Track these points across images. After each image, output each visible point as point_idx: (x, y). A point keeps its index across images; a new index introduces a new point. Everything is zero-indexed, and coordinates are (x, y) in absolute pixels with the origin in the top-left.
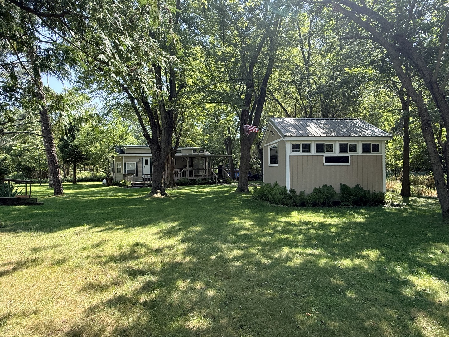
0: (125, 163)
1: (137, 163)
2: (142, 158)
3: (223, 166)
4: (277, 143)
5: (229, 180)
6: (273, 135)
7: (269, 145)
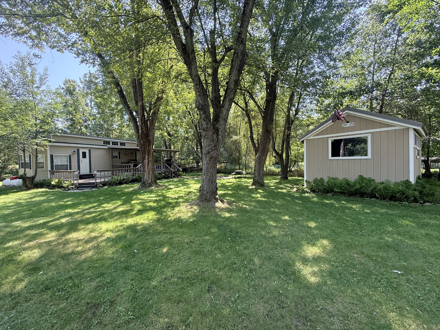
0: (52, 156)
1: (70, 156)
2: (78, 150)
3: (172, 161)
4: (367, 133)
5: (180, 174)
6: (347, 126)
7: (332, 137)
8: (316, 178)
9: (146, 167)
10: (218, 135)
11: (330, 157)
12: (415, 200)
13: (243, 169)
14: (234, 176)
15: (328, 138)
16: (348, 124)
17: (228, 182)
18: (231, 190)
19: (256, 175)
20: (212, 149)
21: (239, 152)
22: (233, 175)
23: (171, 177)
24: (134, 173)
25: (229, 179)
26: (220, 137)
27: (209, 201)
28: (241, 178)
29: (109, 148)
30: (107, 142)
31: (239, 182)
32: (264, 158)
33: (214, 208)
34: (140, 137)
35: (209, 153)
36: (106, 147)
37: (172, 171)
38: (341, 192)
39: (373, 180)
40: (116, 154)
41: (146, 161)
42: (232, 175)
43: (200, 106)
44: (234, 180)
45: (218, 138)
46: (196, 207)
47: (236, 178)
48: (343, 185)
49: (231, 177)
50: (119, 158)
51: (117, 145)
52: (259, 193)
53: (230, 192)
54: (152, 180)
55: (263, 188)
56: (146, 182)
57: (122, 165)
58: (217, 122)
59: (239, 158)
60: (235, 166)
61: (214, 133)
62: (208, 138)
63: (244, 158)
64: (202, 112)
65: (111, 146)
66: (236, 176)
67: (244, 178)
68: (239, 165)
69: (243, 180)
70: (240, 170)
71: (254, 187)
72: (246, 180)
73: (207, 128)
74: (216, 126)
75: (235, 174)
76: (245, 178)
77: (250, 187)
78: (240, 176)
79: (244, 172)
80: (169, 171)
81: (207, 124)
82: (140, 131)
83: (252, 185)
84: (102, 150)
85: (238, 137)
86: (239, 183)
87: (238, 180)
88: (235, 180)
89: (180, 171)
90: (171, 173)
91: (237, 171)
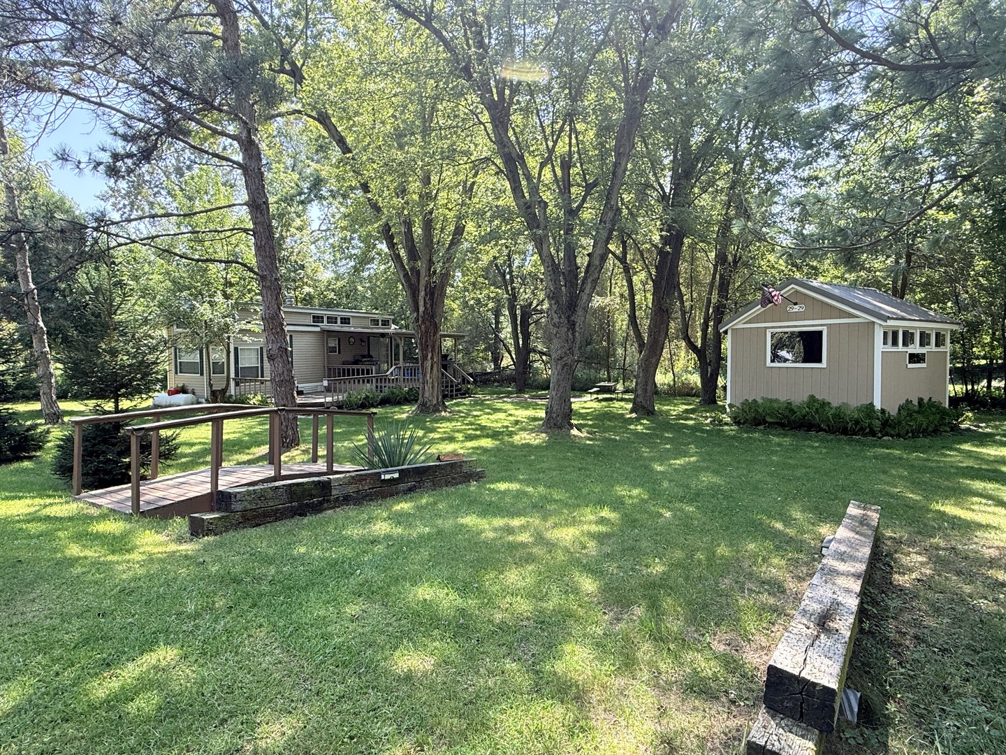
0: (236, 351)
1: (262, 349)
3: (449, 358)
4: (822, 325)
5: (469, 389)
6: (794, 310)
7: (773, 327)
8: (746, 400)
9: (428, 375)
10: (574, 331)
11: (769, 364)
12: (873, 433)
13: (617, 381)
14: (595, 396)
15: (766, 328)
16: (796, 307)
17: (583, 408)
18: (591, 420)
19: (639, 392)
20: (565, 353)
21: (608, 337)
22: (594, 393)
23: (452, 396)
24: (379, 385)
25: (585, 402)
26: (577, 334)
27: (560, 428)
28: (611, 399)
29: (323, 331)
30: (318, 317)
31: (606, 407)
32: (654, 361)
33: (569, 435)
34: (420, 319)
35: (561, 358)
36: (318, 329)
37: (452, 381)
38: (777, 423)
39: (829, 403)
40: (333, 343)
41: (429, 363)
42: (591, 393)
43: (551, 294)
44: (596, 405)
45: (574, 336)
46: (544, 435)
47: (600, 401)
48: (780, 411)
49: (588, 397)
50: (339, 353)
51: (336, 323)
52: (641, 424)
53: (590, 423)
54: (438, 399)
55: (650, 418)
56: (429, 404)
57: (346, 367)
58: (573, 313)
59: (609, 353)
60: (598, 370)
61: (568, 330)
62: (560, 337)
63: (620, 351)
64: (553, 302)
65: (325, 325)
66: (601, 397)
67: (618, 400)
68: (608, 368)
69: (617, 404)
70: (609, 381)
71: (634, 415)
72: (622, 404)
73: (560, 323)
74: (572, 318)
75: (597, 393)
76: (622, 400)
77: (628, 416)
78: (608, 396)
79: (620, 387)
80: (447, 382)
81: (560, 317)
82: (422, 309)
83: (631, 412)
84: (309, 335)
85: (607, 300)
86: (606, 409)
87: (604, 403)
88: (597, 403)
89: (469, 382)
90: (452, 386)
91: (602, 384)
